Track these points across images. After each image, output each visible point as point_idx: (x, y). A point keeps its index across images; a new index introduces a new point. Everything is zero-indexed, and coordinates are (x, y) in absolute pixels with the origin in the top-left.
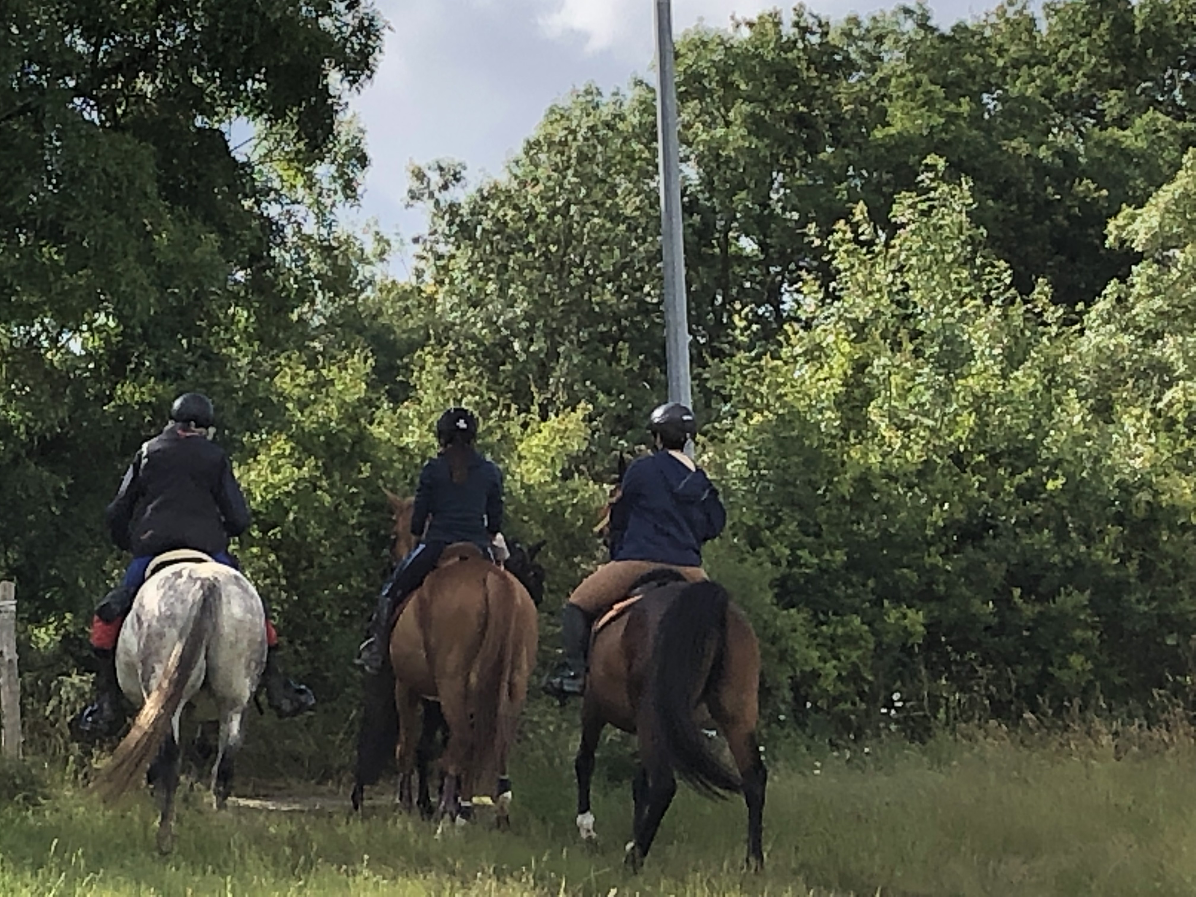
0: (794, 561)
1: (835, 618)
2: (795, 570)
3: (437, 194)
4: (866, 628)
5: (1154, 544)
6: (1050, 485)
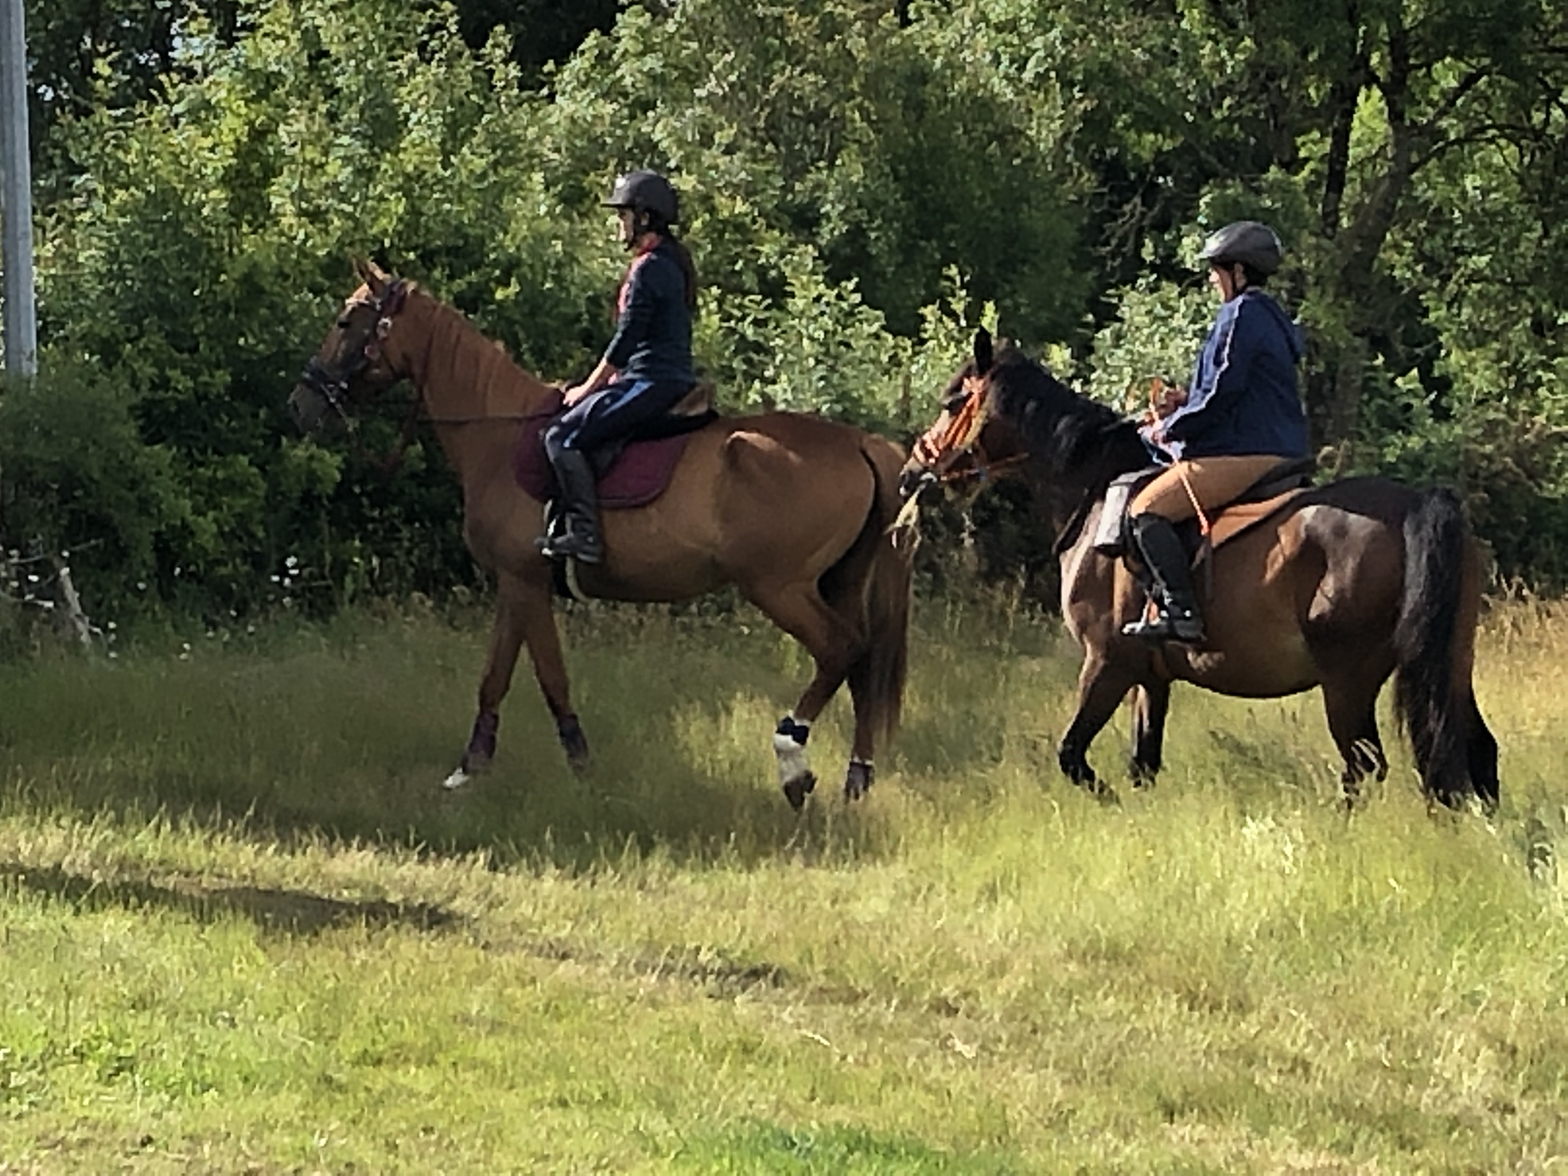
0: (161, 383)
1: (216, 458)
2: (161, 394)
4: (254, 470)
6: (499, 295)
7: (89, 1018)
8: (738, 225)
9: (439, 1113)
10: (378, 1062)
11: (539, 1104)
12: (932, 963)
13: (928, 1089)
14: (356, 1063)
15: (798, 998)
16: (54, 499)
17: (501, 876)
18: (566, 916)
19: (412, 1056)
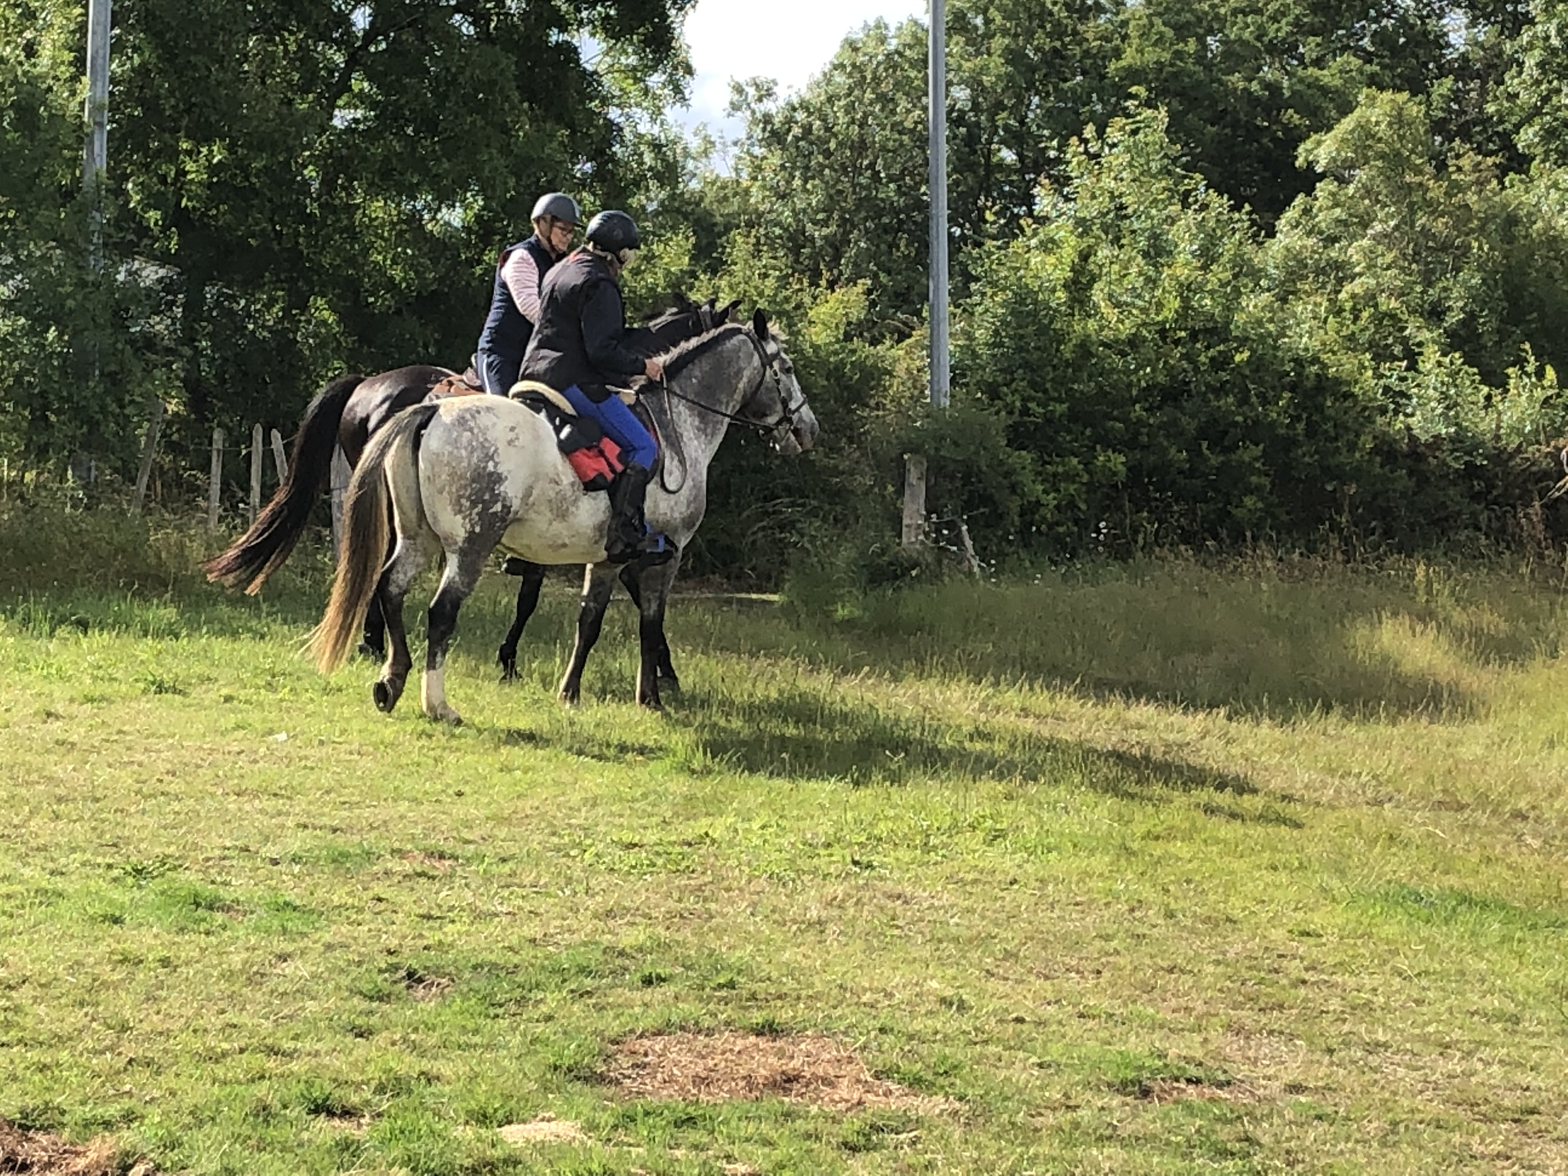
0: (1025, 411)
1: (1058, 459)
2: (1026, 418)
3: (753, 105)
4: (1081, 467)
5: (1320, 408)
6: (1238, 358)
7: (978, 804)
8: (1392, 316)
9: (1197, 871)
10: (1157, 838)
11: (1259, 867)
12: (1512, 786)
13: (1509, 867)
14: (1143, 838)
15: (1425, 807)
16: (959, 484)
17: (1234, 724)
18: (1276, 750)
19: (1179, 835)
